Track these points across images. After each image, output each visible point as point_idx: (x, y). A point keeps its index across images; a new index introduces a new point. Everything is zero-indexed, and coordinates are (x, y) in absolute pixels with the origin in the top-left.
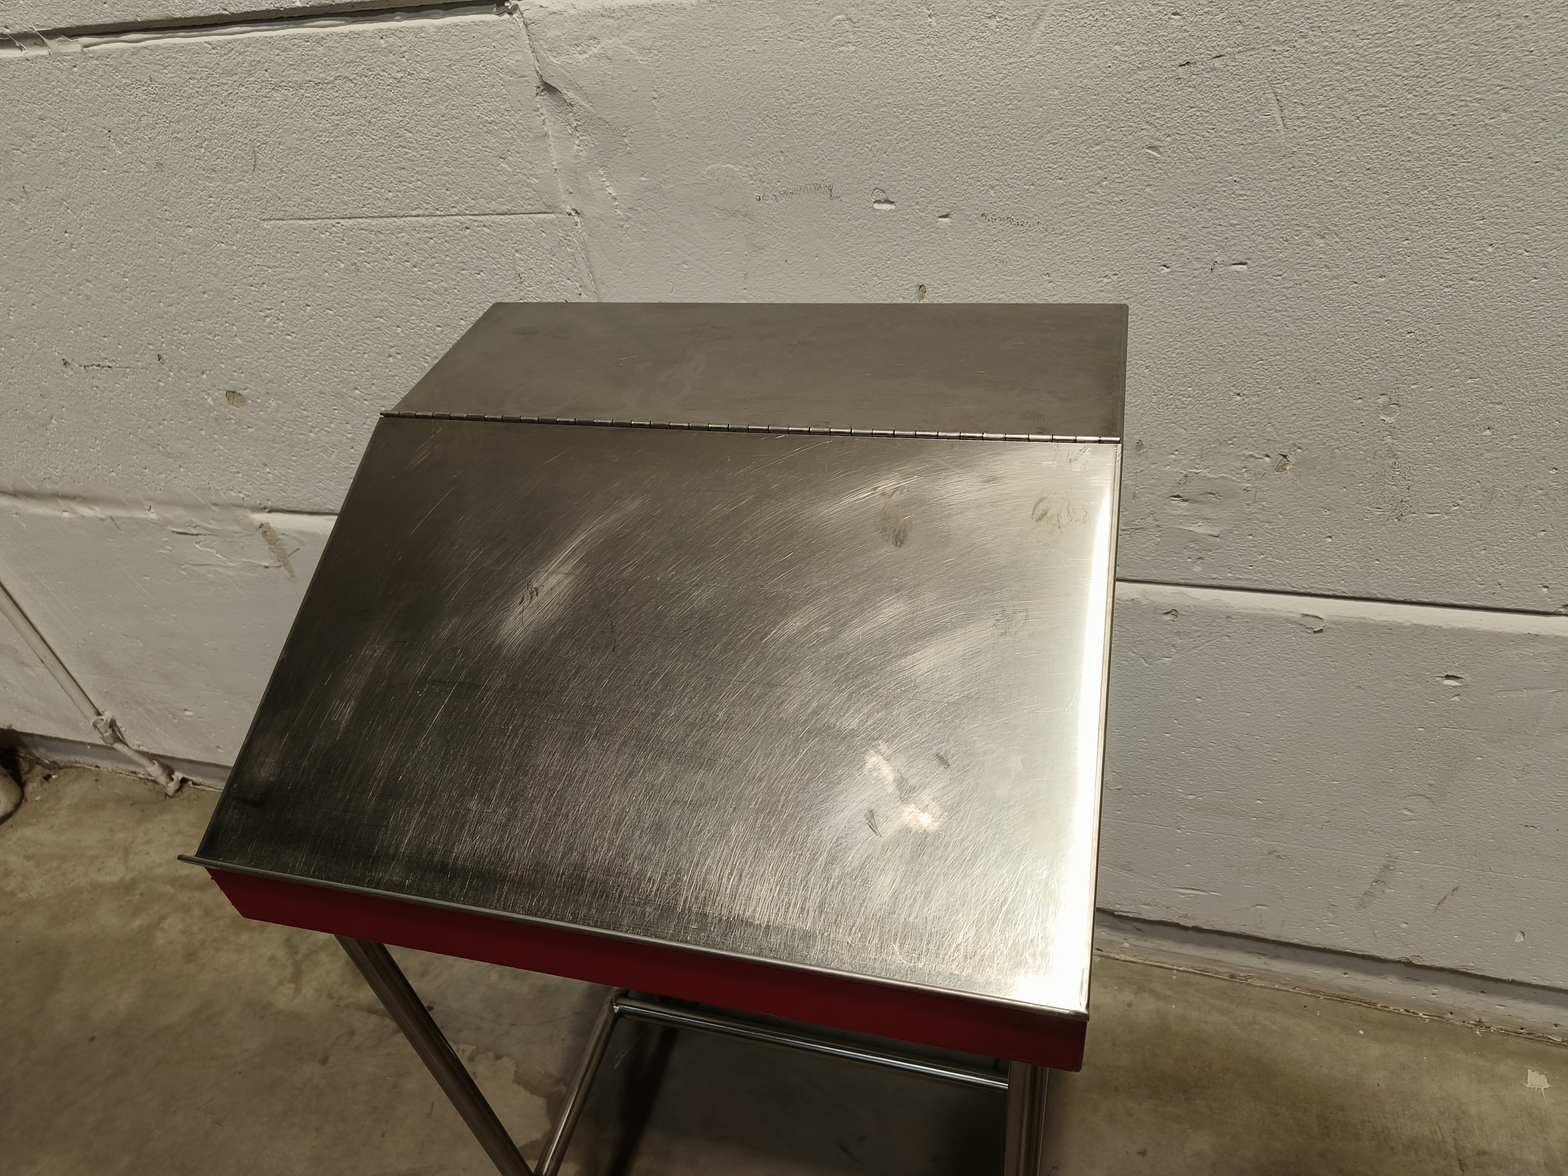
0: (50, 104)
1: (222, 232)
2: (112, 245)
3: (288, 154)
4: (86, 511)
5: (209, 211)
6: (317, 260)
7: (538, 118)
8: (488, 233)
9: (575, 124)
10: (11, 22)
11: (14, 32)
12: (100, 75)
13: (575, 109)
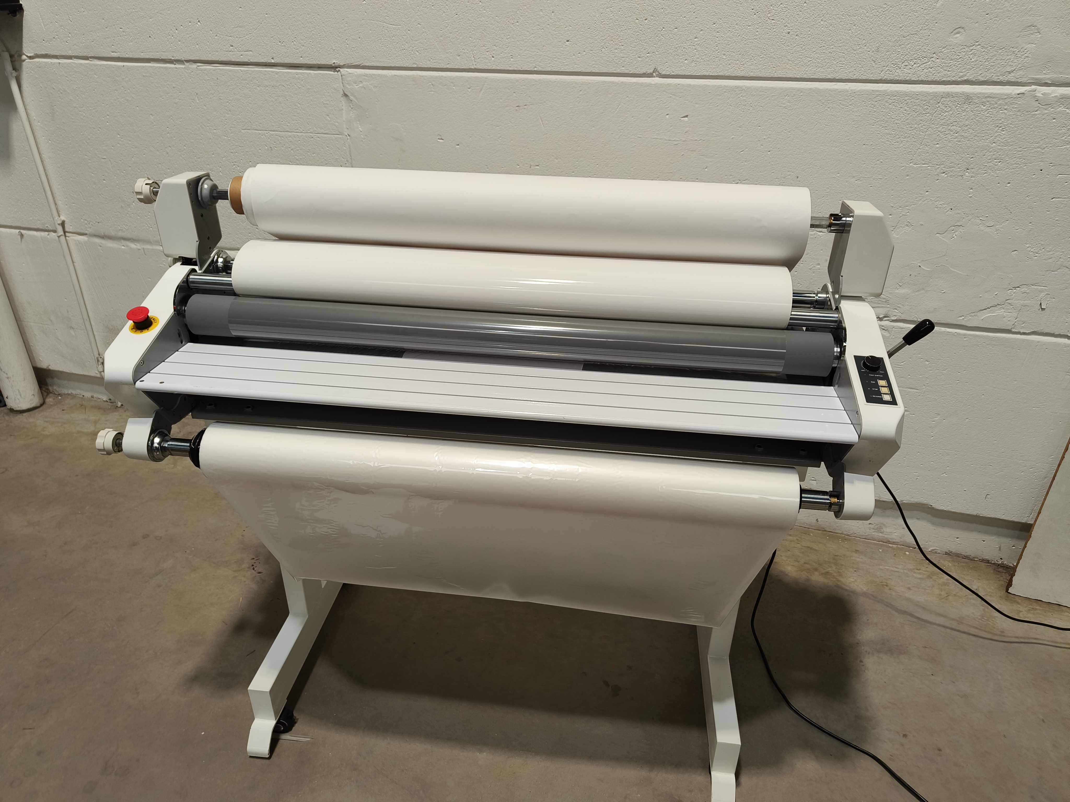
0: (179, 83)
1: (226, 132)
3: (257, 108)
4: (133, 246)
6: (258, 145)
7: (341, 104)
8: (319, 140)
9: (352, 107)
10: (175, 55)
11: (175, 59)
12: (200, 76)
13: (352, 102)
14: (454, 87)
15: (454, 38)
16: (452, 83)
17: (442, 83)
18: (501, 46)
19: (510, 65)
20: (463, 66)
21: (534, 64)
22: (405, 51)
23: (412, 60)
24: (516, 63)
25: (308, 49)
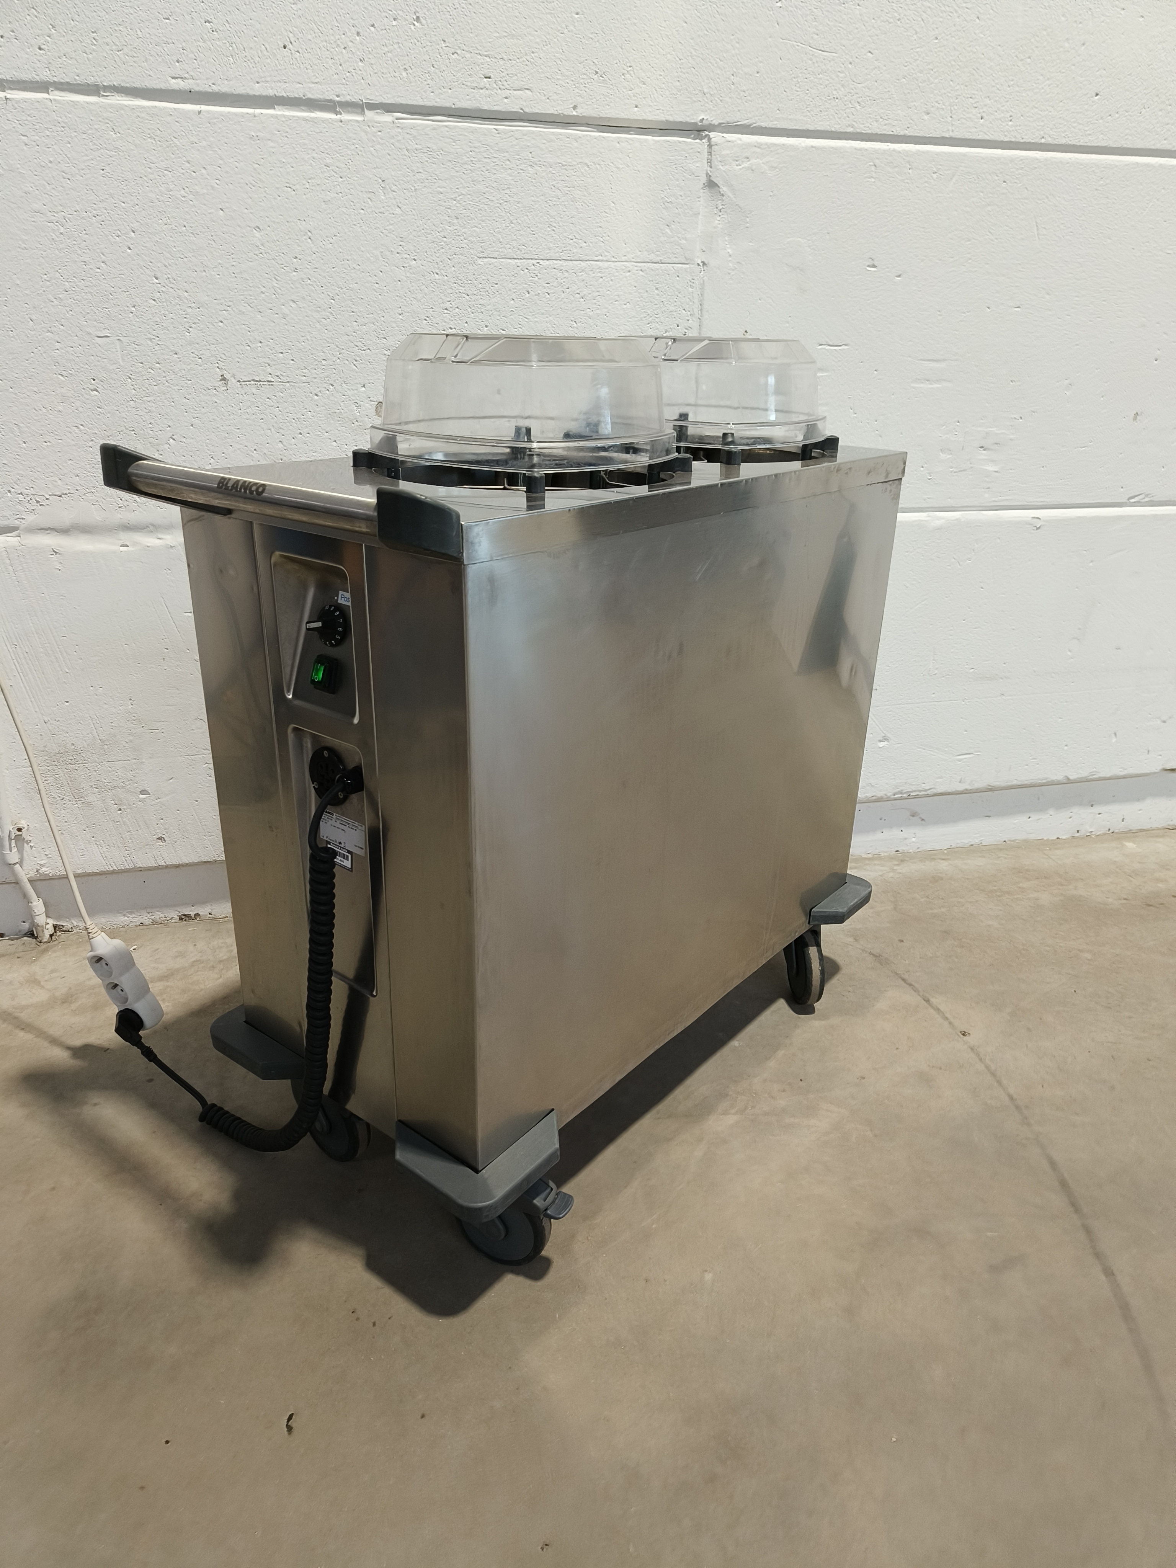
0: (343, 156)
1: (441, 265)
2: (336, 271)
3: (522, 211)
5: (438, 248)
6: (510, 290)
7: (698, 202)
8: (642, 276)
9: (721, 207)
10: (344, 92)
11: (343, 100)
12: (399, 141)
13: (724, 198)
14: (910, 171)
15: (925, 81)
16: (909, 162)
17: (892, 163)
18: (997, 99)
19: (1006, 133)
20: (931, 133)
21: (1042, 132)
22: (837, 101)
23: (847, 118)
24: (1016, 130)
25: (654, 90)
